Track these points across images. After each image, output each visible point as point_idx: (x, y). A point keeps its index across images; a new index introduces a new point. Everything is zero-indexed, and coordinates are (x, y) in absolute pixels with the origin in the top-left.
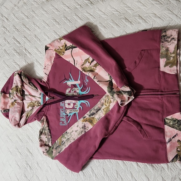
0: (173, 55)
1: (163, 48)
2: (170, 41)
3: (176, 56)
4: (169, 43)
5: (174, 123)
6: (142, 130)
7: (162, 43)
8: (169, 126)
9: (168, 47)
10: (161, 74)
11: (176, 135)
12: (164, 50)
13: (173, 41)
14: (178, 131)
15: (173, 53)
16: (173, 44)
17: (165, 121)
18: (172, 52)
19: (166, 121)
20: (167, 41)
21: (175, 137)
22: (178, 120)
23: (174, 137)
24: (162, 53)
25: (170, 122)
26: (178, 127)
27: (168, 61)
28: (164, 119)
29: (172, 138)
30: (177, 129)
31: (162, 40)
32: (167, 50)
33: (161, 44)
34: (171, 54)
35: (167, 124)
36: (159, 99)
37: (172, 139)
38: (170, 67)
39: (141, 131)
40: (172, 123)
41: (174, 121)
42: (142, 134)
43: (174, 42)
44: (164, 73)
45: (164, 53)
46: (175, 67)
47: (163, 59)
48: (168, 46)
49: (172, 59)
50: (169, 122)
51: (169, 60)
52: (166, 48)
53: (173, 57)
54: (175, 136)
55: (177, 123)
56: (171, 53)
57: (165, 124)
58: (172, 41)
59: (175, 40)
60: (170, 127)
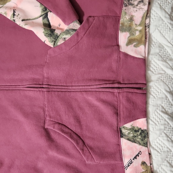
0: (140, 28)
1: (126, 16)
2: (137, 5)
3: (144, 30)
4: (135, 9)
5: (135, 135)
6: (85, 149)
7: (125, 6)
8: (128, 139)
9: (132, 16)
10: (121, 56)
11: (139, 153)
12: (127, 18)
13: (141, 5)
14: (142, 148)
15: (140, 25)
16: (141, 10)
17: (121, 131)
18: (138, 23)
19: (124, 131)
20: (132, 4)
21: (137, 157)
22: (142, 131)
23: (135, 158)
24: (123, 24)
25: (129, 133)
26: (142, 140)
27: (132, 37)
28: (120, 129)
29: (133, 159)
30: (140, 144)
31: (126, 2)
32: (131, 19)
33: (124, 8)
34: (137, 27)
35: (124, 137)
36: (114, 95)
37: (133, 161)
38: (135, 46)
39: (83, 150)
40: (132, 135)
41: (136, 131)
42: (84, 155)
43: (143, 7)
44: (126, 55)
45: (126, 24)
46: (142, 47)
47: (124, 33)
48: (133, 14)
49: (137, 33)
50: (127, 133)
51: (133, 35)
52: (130, 16)
53: (140, 31)
54: (138, 155)
55: (140, 134)
56: (136, 25)
57: (122, 137)
58: (139, 5)
59: (145, 5)
60: (130, 140)
